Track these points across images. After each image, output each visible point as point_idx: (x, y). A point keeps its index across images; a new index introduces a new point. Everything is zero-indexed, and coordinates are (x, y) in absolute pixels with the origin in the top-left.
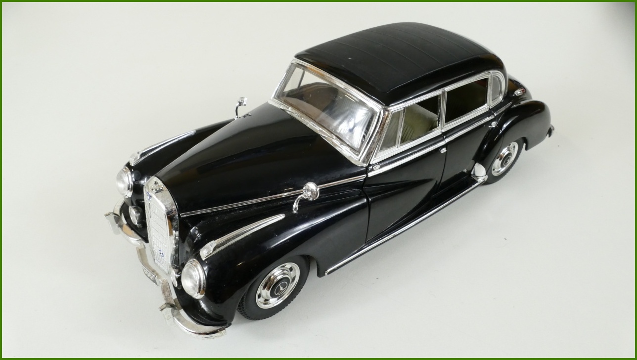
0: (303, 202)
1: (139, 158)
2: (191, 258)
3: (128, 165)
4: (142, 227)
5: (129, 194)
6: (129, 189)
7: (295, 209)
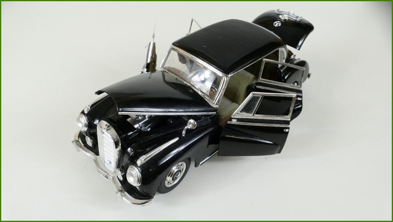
0: (188, 131)
1: (89, 109)
2: (131, 165)
3: (83, 112)
4: (93, 147)
5: (86, 129)
6: (85, 126)
7: (184, 134)
